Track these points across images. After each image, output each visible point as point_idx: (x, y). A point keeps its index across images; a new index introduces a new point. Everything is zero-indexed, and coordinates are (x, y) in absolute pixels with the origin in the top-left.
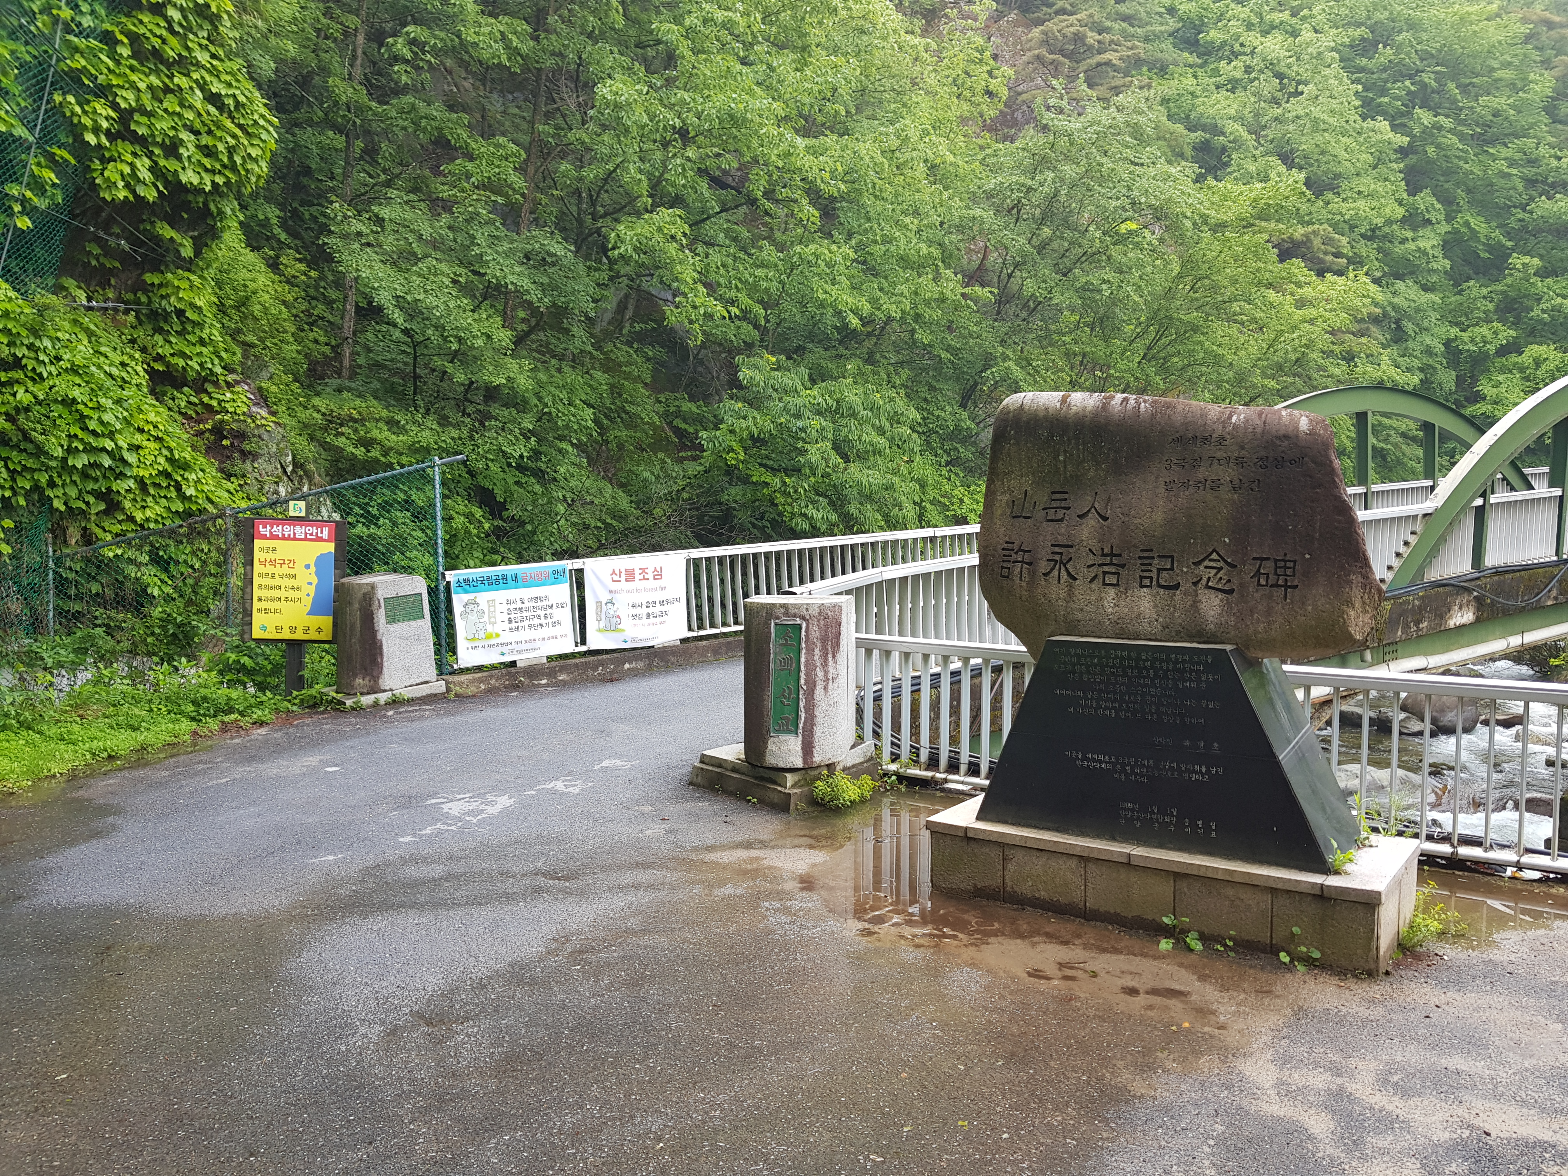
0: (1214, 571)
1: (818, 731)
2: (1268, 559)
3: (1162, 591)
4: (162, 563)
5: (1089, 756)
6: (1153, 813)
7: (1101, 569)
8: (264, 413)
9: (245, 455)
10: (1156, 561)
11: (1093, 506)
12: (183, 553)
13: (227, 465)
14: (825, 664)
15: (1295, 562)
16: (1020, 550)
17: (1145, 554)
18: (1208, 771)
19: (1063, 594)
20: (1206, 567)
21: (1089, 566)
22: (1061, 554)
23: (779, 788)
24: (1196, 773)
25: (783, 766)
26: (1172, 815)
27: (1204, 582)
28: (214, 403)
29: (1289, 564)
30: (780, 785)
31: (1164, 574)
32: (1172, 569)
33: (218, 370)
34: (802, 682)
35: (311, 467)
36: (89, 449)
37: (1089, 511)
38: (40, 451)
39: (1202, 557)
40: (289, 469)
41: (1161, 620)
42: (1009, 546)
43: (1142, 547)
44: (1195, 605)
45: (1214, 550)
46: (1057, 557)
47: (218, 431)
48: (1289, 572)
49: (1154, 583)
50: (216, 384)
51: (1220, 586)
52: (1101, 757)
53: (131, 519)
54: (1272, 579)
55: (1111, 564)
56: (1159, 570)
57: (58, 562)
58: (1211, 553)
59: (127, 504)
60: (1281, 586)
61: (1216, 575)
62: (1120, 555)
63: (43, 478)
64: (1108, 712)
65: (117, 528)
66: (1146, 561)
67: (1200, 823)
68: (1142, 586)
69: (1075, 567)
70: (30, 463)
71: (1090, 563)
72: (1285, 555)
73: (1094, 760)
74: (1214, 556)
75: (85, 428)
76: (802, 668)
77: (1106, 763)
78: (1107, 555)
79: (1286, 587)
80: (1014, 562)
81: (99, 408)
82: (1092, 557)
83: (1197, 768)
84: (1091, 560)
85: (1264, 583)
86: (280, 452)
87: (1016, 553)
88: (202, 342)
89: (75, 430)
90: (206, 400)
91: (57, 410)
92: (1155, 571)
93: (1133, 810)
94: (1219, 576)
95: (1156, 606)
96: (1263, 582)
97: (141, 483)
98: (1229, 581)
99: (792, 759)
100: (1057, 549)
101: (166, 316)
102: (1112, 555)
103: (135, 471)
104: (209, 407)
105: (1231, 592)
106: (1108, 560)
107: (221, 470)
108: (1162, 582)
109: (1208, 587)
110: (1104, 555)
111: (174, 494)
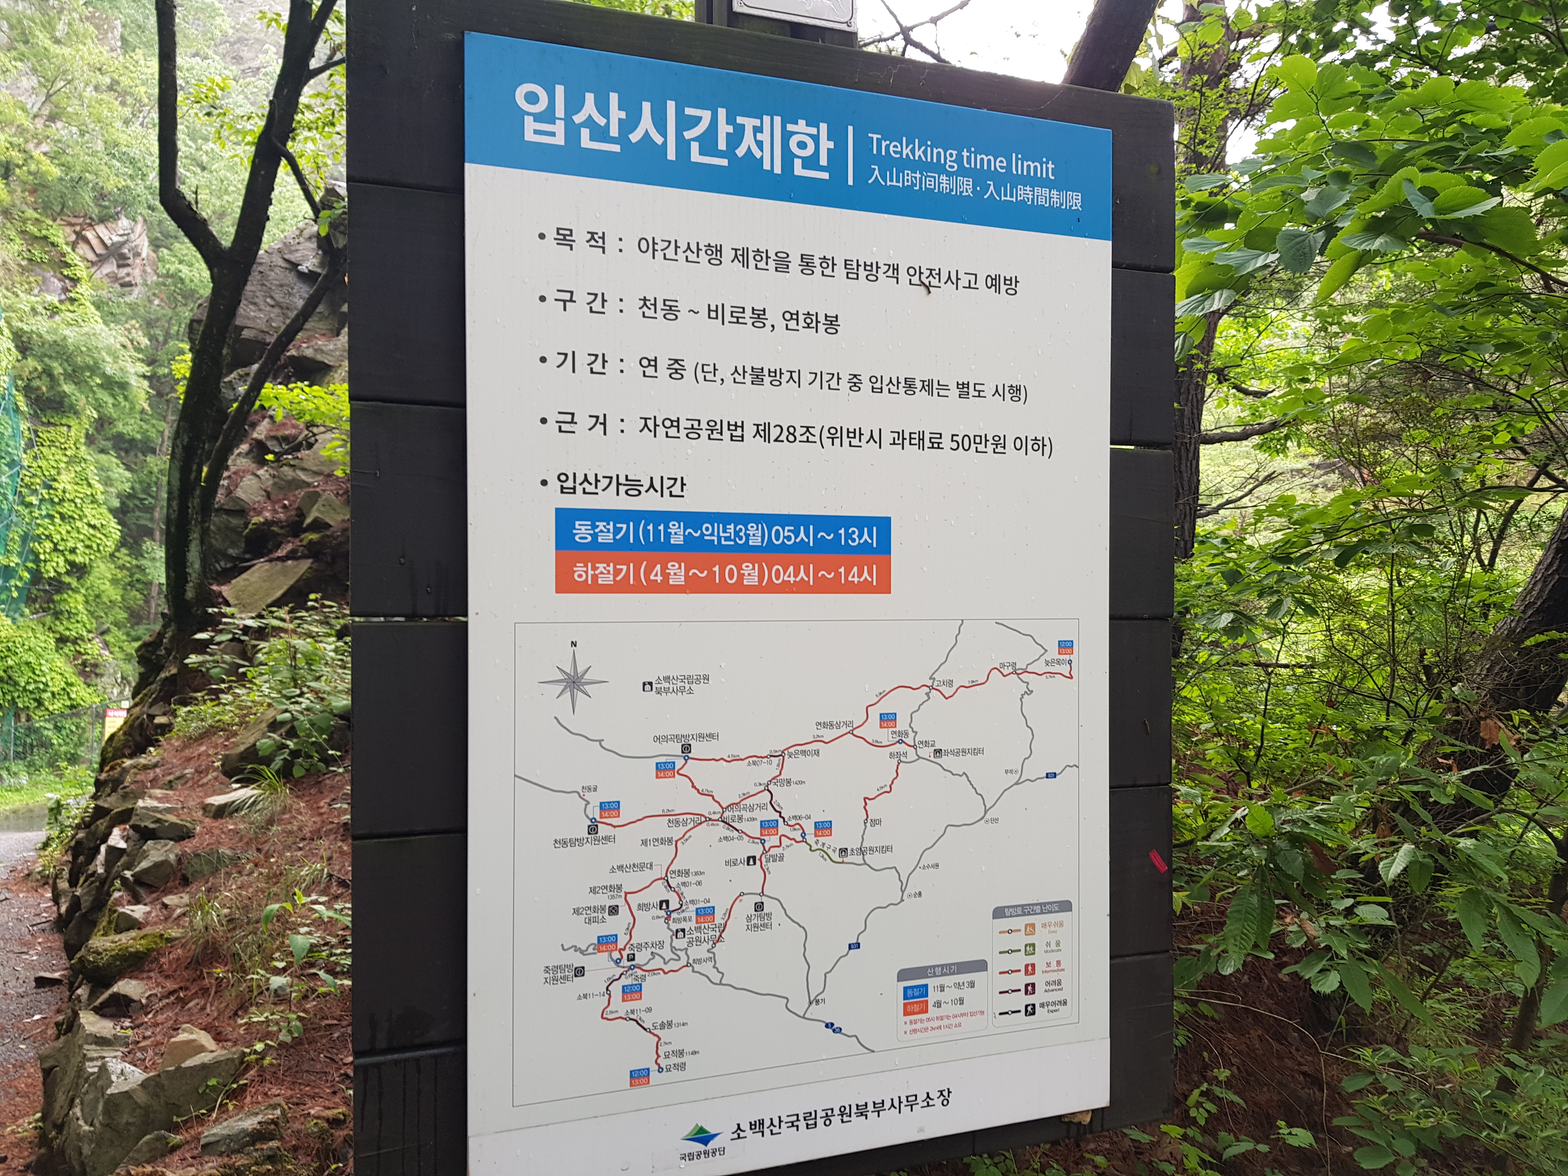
4: (58, 729)
8: (107, 653)
9: (97, 675)
12: (68, 724)
13: (88, 681)
28: (82, 650)
33: (85, 634)
35: (130, 678)
36: (35, 682)
38: (16, 684)
40: (119, 680)
47: (84, 664)
50: (83, 640)
53: (47, 709)
57: (16, 729)
59: (46, 703)
63: (16, 695)
65: (41, 714)
70: (11, 689)
75: (34, 673)
81: (40, 664)
86: (115, 672)
88: (78, 622)
89: (31, 674)
90: (78, 648)
91: (24, 668)
97: (53, 694)
101: (61, 612)
103: (51, 689)
104: (79, 653)
107: (85, 683)
111: (66, 697)
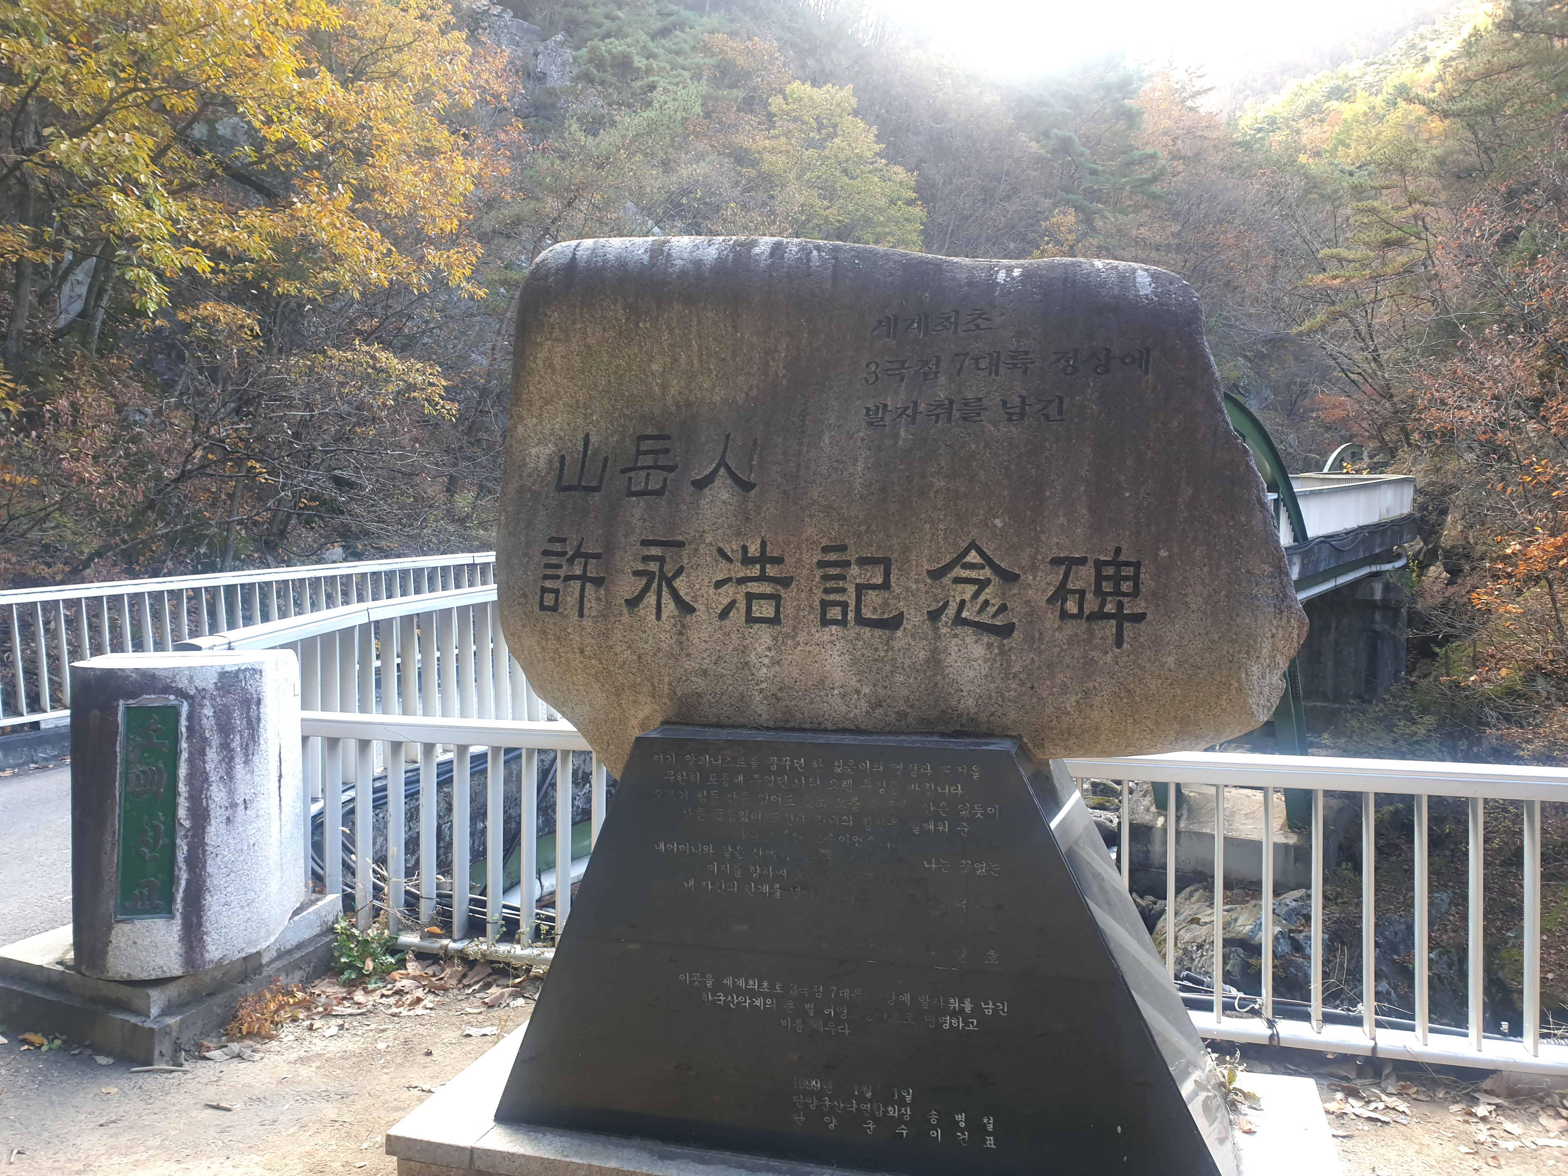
0: (970, 589)
1: (213, 904)
2: (1083, 561)
3: (867, 632)
5: (729, 982)
6: (862, 1099)
7: (744, 589)
10: (854, 570)
11: (722, 463)
14: (229, 776)
15: (1137, 566)
16: (578, 554)
17: (833, 557)
18: (977, 1011)
19: (667, 640)
20: (958, 580)
21: (719, 584)
22: (661, 560)
23: (134, 1020)
24: (954, 1014)
25: (144, 976)
26: (902, 1103)
27: (951, 610)
29: (1128, 571)
30: (137, 1013)
31: (872, 596)
32: (886, 585)
34: (182, 813)
37: (715, 472)
39: (948, 559)
41: (866, 690)
42: (557, 547)
43: (825, 542)
44: (935, 661)
45: (973, 546)
46: (653, 567)
48: (1126, 587)
49: (851, 615)
51: (984, 618)
52: (753, 985)
54: (1091, 604)
55: (762, 578)
56: (861, 589)
58: (966, 552)
60: (1108, 616)
61: (975, 596)
62: (779, 561)
64: (766, 888)
66: (832, 571)
67: (961, 1118)
68: (825, 622)
69: (691, 586)
71: (720, 577)
72: (1118, 551)
73: (738, 991)
74: (973, 557)
76: (182, 788)
77: (765, 996)
78: (752, 561)
79: (1120, 617)
80: (567, 578)
82: (723, 564)
83: (954, 1003)
84: (721, 571)
85: (1075, 611)
87: (571, 561)
92: (851, 589)
93: (820, 1095)
94: (981, 599)
95: (855, 662)
96: (1072, 607)
98: (1003, 608)
99: (159, 961)
100: (655, 551)
102: (763, 559)
105: (1006, 631)
106: (756, 571)
108: (867, 613)
109: (959, 621)
110: (747, 561)
